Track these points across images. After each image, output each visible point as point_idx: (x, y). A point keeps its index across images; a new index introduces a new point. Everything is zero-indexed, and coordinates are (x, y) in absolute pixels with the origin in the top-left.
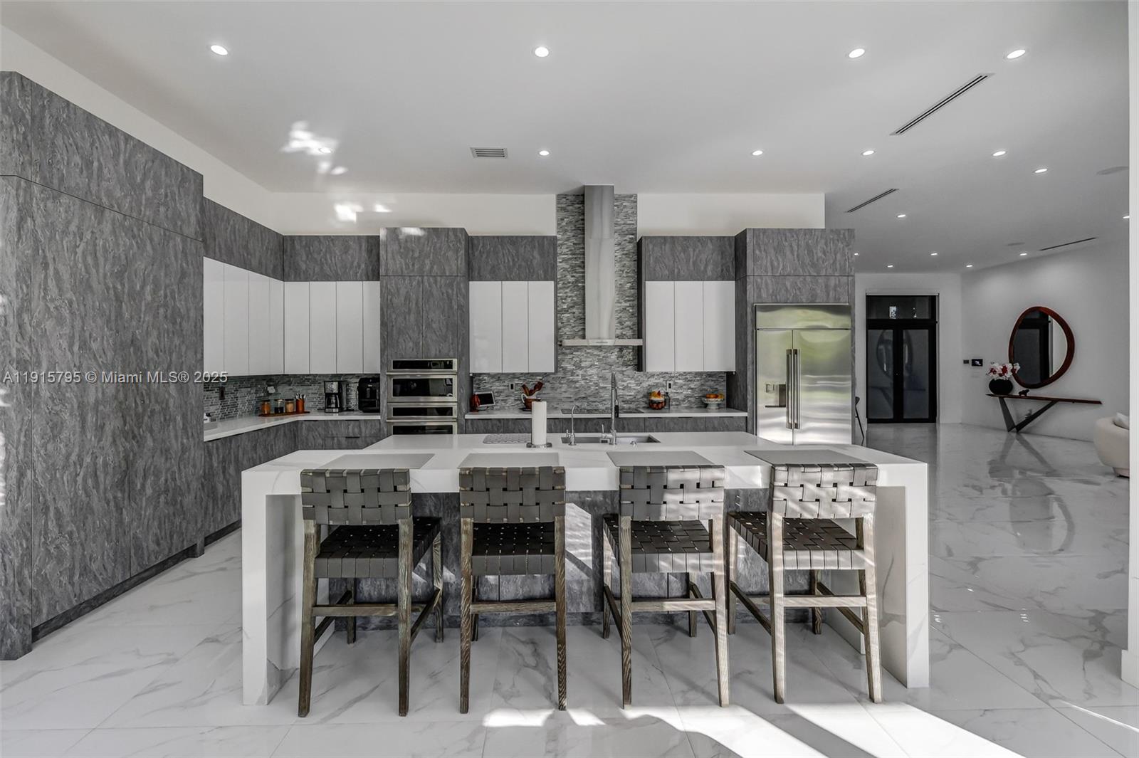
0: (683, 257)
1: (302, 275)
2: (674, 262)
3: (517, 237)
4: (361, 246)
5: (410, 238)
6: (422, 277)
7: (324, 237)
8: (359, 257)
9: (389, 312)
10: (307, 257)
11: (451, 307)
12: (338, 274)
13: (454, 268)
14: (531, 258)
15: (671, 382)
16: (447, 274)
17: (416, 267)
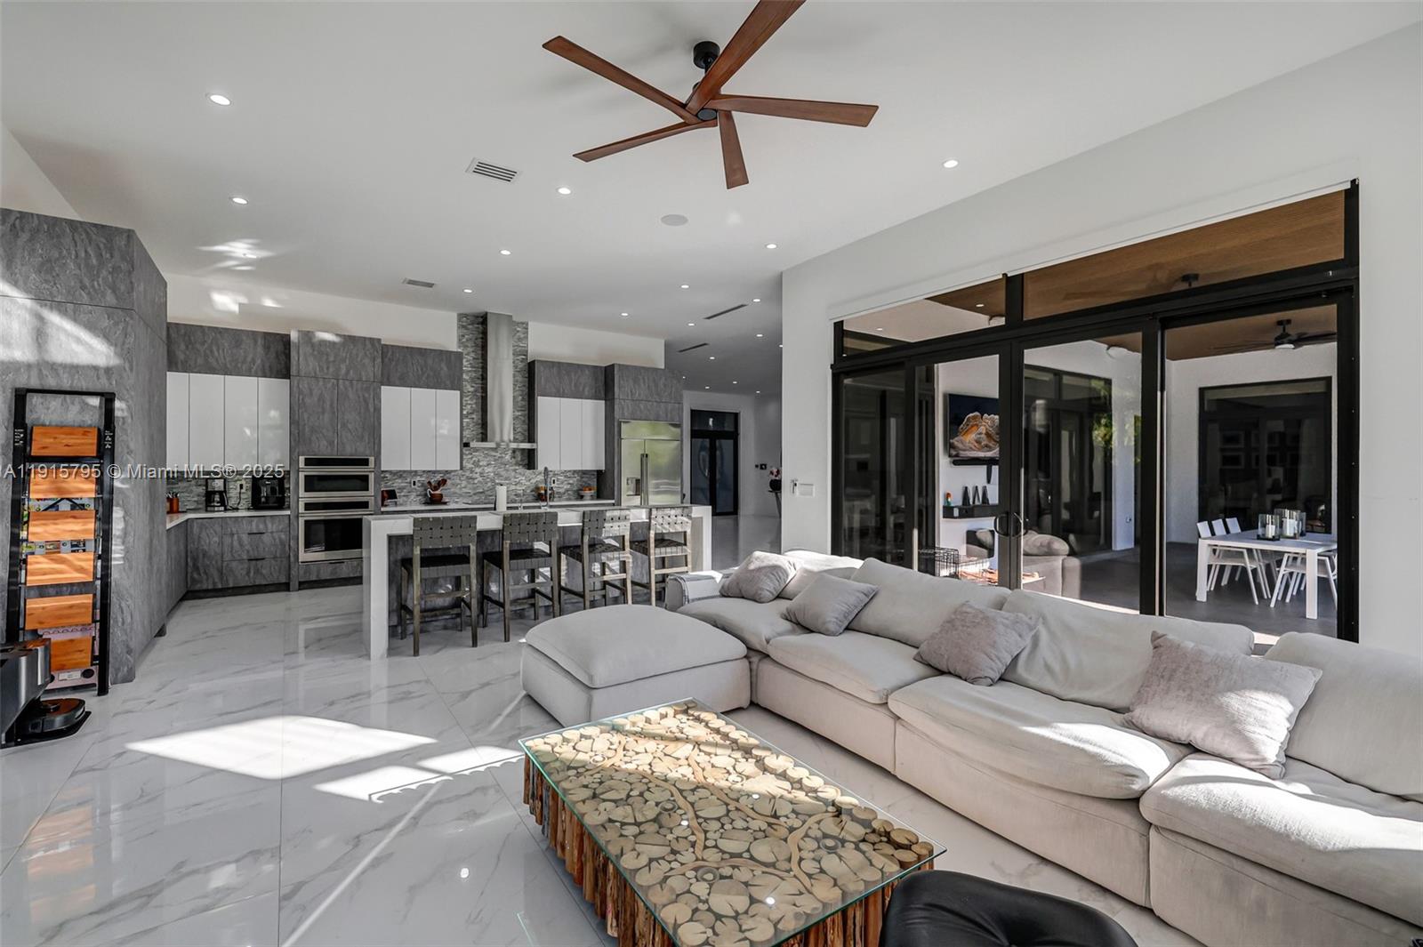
1: (180, 366)
2: (560, 383)
3: (425, 349)
4: (256, 342)
5: (323, 343)
6: (338, 380)
7: (209, 327)
9: (300, 411)
10: (187, 347)
12: (227, 368)
14: (439, 369)
15: (556, 479)
16: (364, 379)
17: (331, 370)
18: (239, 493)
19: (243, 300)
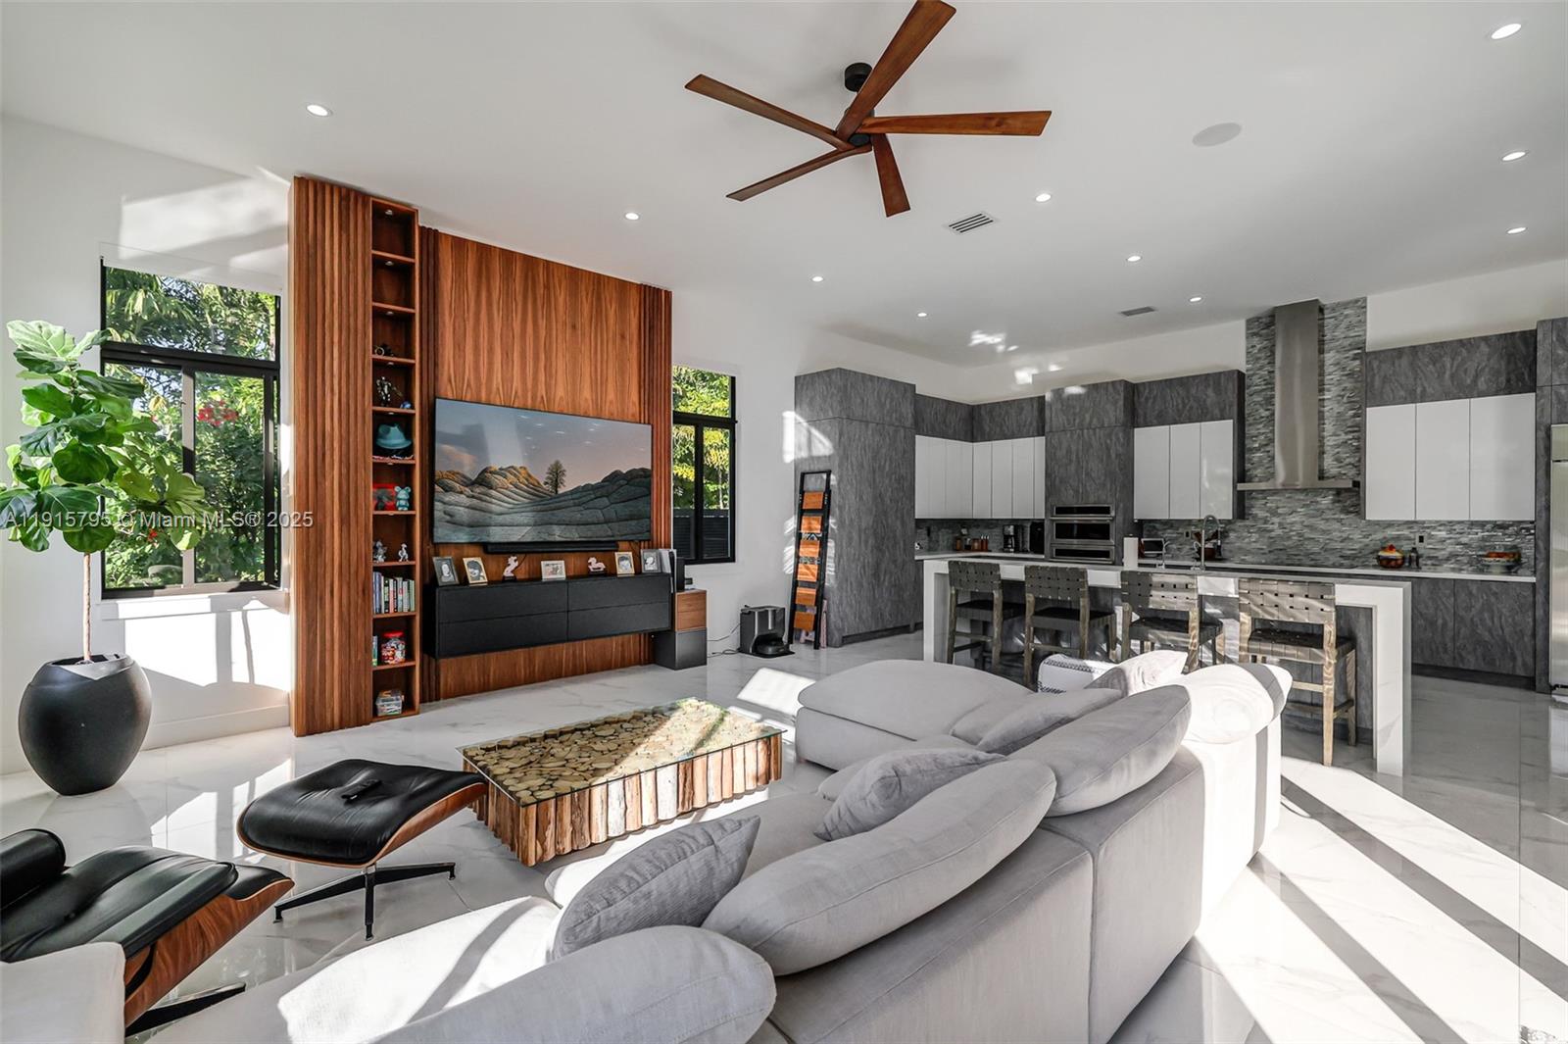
0: (1433, 370)
1: (987, 437)
2: (1415, 379)
3: (1188, 377)
6: (1082, 430)
7: (1005, 402)
9: (1053, 465)
10: (991, 420)
11: (1109, 456)
12: (1014, 433)
13: (1113, 419)
14: (1204, 397)
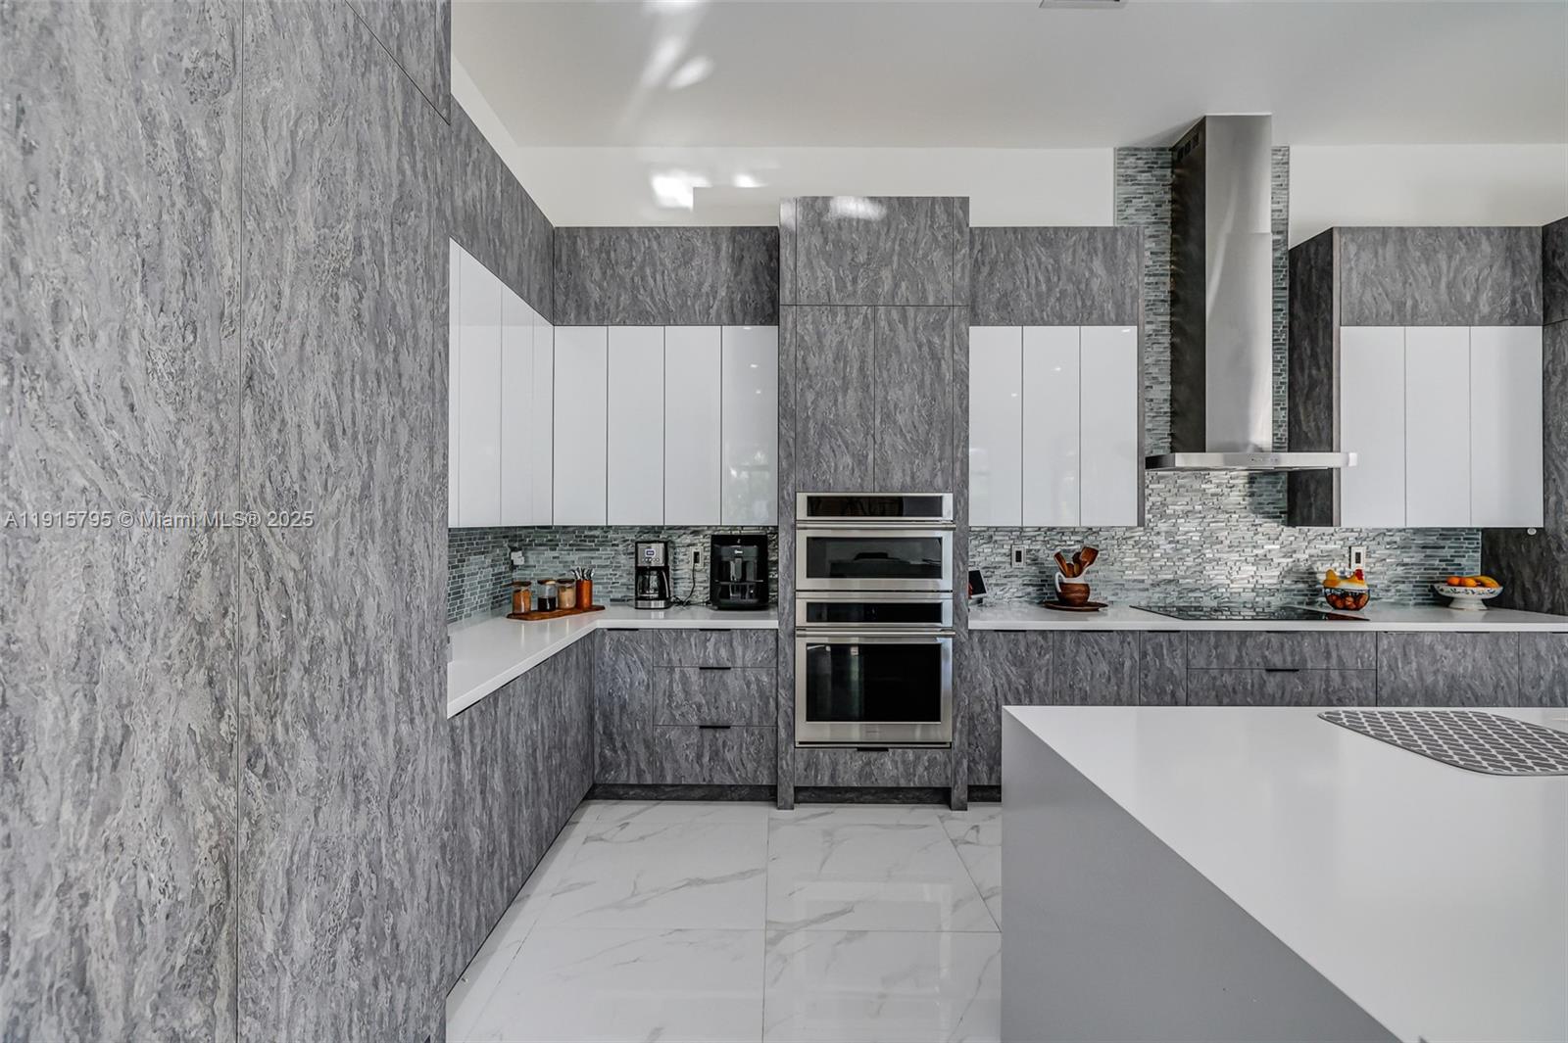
0: (1426, 273)
1: (593, 313)
2: (1405, 283)
3: (1056, 229)
4: (718, 250)
5: (846, 223)
6: (875, 307)
7: (640, 229)
8: (716, 273)
9: (799, 386)
10: (604, 273)
11: (938, 375)
12: (668, 311)
13: (947, 287)
14: (1087, 273)
15: (1362, 550)
16: (931, 301)
17: (861, 285)
18: (691, 574)
19: (701, 182)
